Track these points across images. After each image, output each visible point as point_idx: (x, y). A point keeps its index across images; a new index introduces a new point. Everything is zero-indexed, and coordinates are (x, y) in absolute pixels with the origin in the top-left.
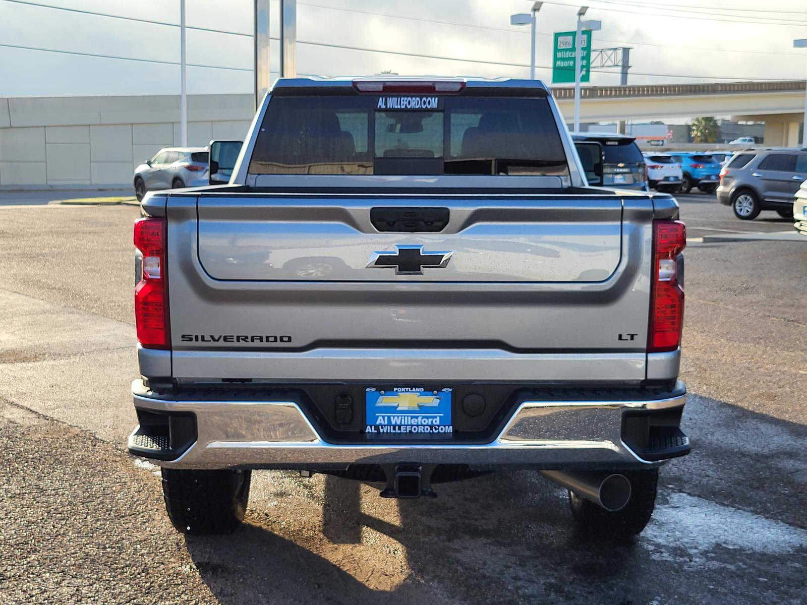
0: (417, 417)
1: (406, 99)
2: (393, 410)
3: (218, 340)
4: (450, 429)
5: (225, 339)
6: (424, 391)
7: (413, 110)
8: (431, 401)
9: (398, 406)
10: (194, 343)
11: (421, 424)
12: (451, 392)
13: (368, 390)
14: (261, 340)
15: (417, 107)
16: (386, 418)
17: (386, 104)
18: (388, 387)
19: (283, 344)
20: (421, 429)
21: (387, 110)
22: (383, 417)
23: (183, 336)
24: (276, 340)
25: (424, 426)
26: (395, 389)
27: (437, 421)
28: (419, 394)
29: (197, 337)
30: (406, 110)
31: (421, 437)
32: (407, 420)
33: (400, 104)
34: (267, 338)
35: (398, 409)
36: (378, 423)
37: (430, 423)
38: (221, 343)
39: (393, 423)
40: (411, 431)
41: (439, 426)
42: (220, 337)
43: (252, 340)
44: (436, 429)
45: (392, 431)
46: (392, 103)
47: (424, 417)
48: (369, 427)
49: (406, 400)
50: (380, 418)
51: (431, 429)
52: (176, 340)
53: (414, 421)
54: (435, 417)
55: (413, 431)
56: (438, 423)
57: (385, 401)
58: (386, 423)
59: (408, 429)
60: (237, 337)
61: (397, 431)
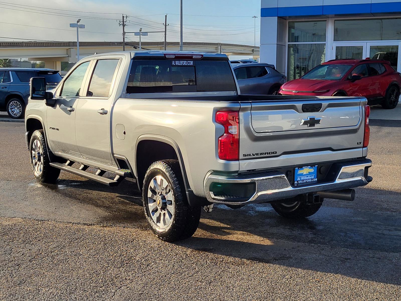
0: (308, 176)
1: (182, 61)
2: (302, 175)
3: (255, 155)
4: (316, 179)
5: (257, 154)
6: (311, 167)
7: (185, 66)
8: (312, 170)
9: (303, 173)
10: (247, 157)
11: (309, 179)
12: (317, 167)
13: (296, 168)
14: (268, 154)
15: (186, 65)
16: (300, 178)
17: (175, 64)
18: (301, 167)
19: (274, 155)
20: (309, 181)
21: (175, 66)
22: (299, 177)
23: (244, 155)
24: (272, 154)
25: (310, 179)
26: (303, 167)
27: (313, 177)
28: (309, 168)
29: (248, 155)
30: (182, 66)
31: (309, 183)
32: (306, 178)
33: (180, 64)
34: (270, 153)
35: (304, 174)
36: (298, 180)
37: (311, 178)
38: (256, 156)
39: (302, 179)
40: (306, 182)
41: (314, 179)
42: (255, 154)
43: (265, 154)
44: (313, 180)
45: (302, 182)
46: (177, 63)
47: (310, 176)
48: (295, 182)
49: (306, 171)
50: (298, 178)
51: (312, 180)
52: (241, 157)
53: (307, 178)
54: (312, 176)
55: (307, 181)
56: (313, 178)
57: (300, 172)
58: (300, 180)
59: (306, 181)
60: (261, 153)
61: (303, 182)
